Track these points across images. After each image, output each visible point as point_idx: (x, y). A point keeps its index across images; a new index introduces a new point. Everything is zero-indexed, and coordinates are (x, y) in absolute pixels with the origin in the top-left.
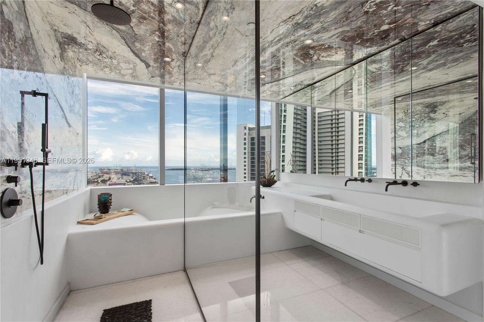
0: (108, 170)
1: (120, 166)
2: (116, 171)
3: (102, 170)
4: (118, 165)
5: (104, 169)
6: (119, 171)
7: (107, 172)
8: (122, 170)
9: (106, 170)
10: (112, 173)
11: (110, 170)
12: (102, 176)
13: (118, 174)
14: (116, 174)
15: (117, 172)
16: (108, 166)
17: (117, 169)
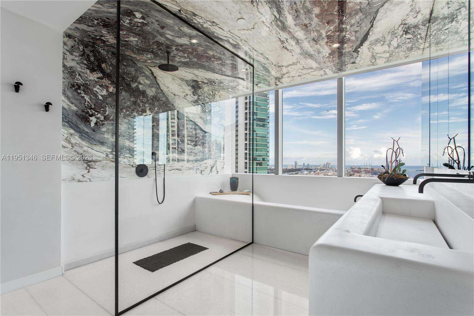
0: (358, 168)
1: (370, 165)
2: (366, 170)
3: (353, 169)
4: (368, 164)
5: (355, 168)
6: (369, 170)
7: (357, 170)
8: (372, 169)
9: (356, 169)
10: (362, 172)
11: (361, 169)
12: (353, 174)
13: (369, 173)
14: (366, 173)
15: (368, 171)
16: (358, 165)
17: (367, 169)
